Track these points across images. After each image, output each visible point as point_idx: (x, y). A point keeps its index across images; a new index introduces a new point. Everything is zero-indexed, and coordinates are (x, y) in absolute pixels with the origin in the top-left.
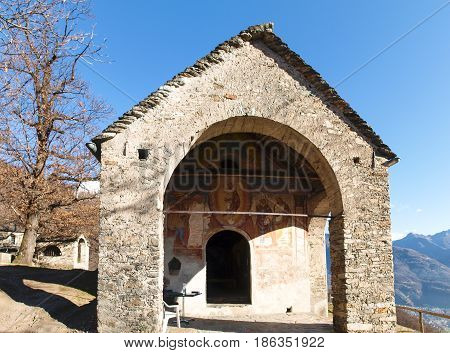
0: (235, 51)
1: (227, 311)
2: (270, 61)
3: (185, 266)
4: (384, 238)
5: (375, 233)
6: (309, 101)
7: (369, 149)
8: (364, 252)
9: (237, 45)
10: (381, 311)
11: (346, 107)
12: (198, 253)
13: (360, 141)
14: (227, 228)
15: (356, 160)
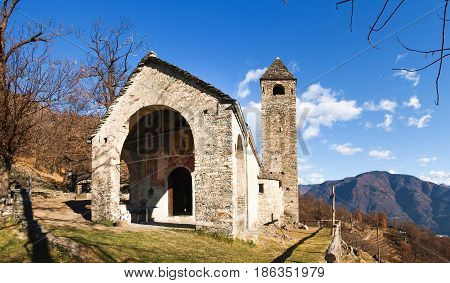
0: (138, 74)
1: (178, 219)
2: (155, 70)
3: (155, 192)
4: (225, 163)
5: (218, 160)
6: (175, 85)
7: (215, 101)
8: (209, 174)
9: (138, 71)
10: (220, 214)
11: (195, 79)
12: (163, 184)
13: (208, 97)
14: (178, 166)
15: (205, 112)
